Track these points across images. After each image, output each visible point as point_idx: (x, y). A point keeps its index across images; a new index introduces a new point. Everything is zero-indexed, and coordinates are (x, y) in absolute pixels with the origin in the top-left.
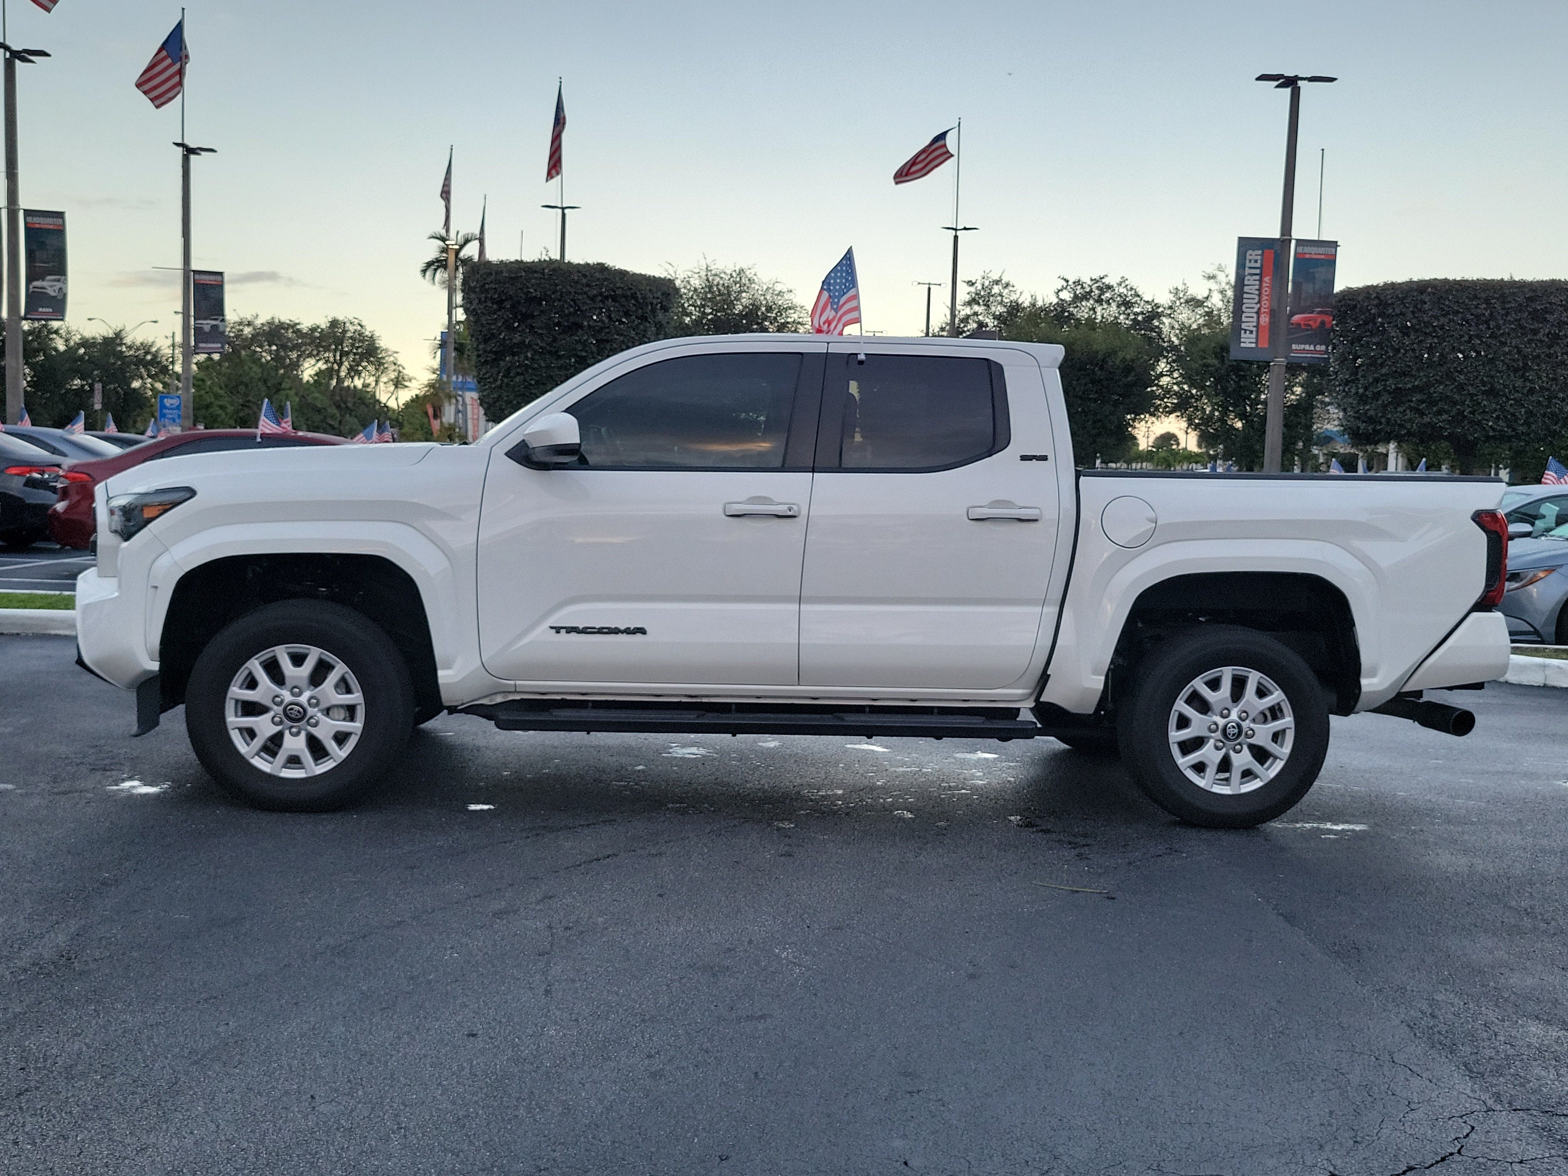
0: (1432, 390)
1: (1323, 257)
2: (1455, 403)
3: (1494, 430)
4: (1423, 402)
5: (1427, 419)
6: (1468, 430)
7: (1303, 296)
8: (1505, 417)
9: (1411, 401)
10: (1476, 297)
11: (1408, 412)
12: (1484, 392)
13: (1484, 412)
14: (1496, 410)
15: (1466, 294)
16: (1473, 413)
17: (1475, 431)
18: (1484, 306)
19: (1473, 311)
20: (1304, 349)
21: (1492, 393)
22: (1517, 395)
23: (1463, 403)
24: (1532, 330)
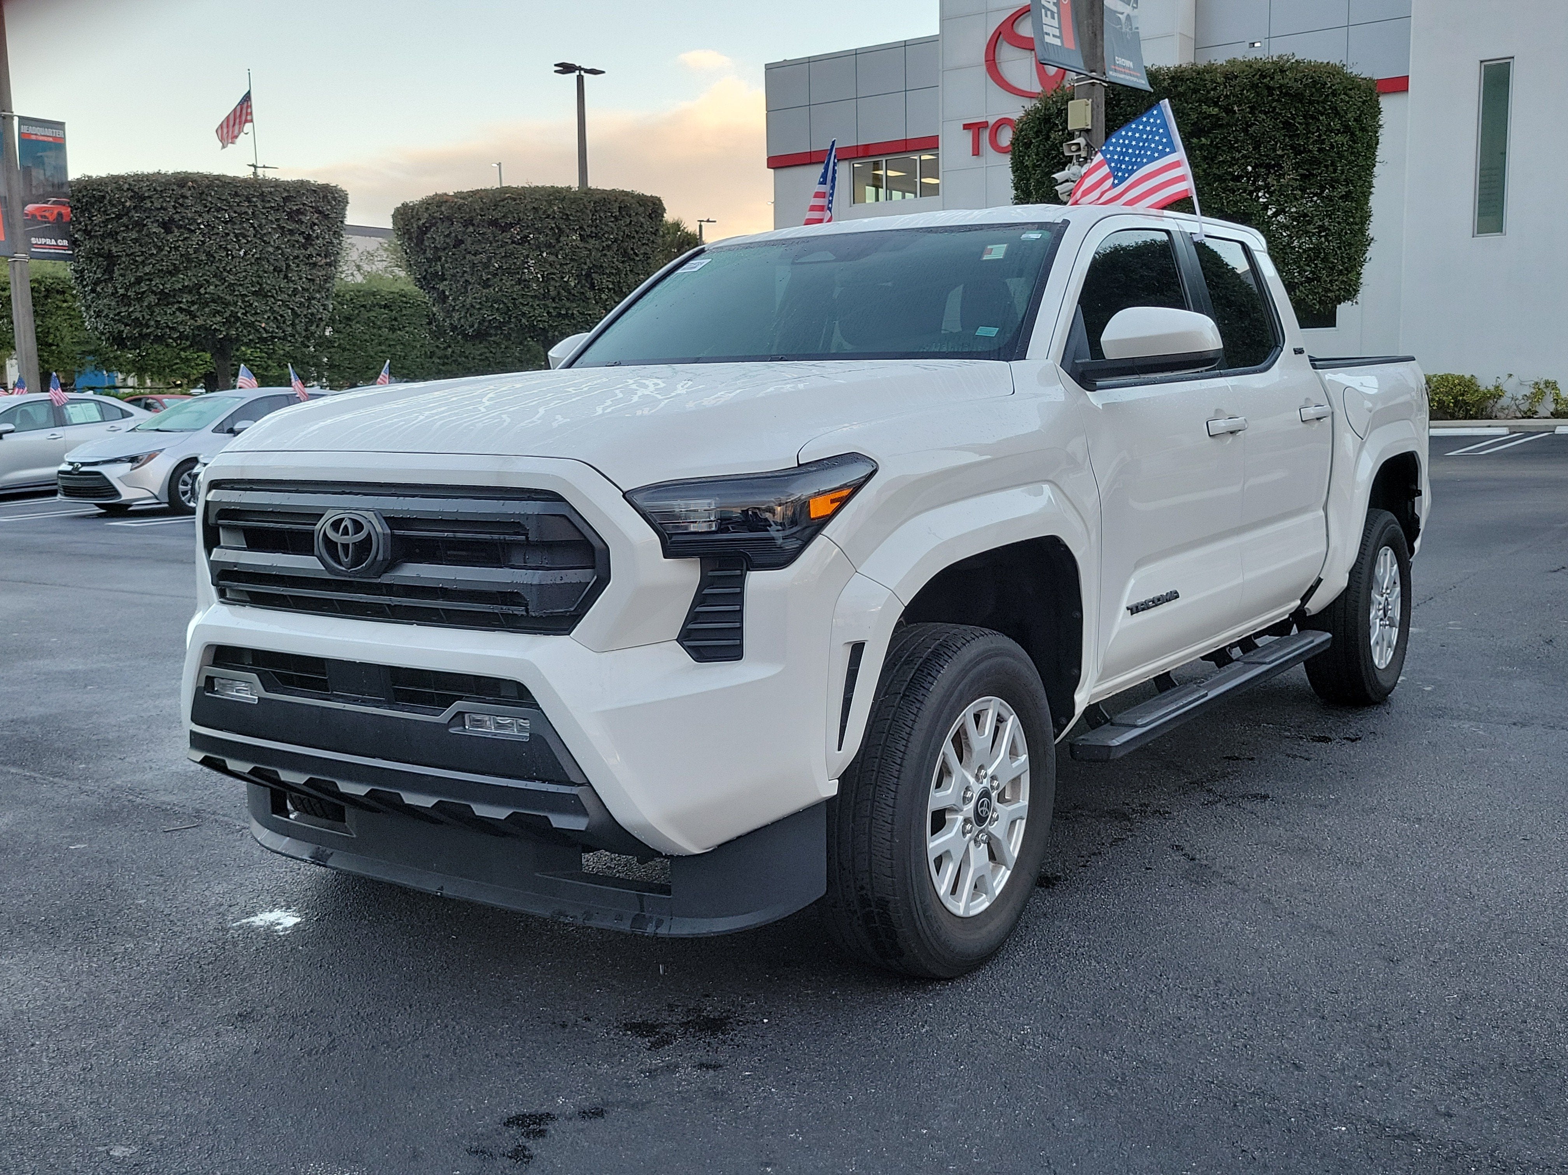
0: (202, 291)
1: (51, 139)
2: (227, 304)
3: (267, 332)
4: (193, 303)
5: (200, 322)
6: (242, 332)
7: (34, 183)
8: (275, 318)
9: (181, 302)
10: (236, 194)
11: (178, 313)
12: (254, 293)
13: (256, 313)
14: (266, 311)
15: (227, 192)
16: (244, 314)
17: (249, 333)
18: (247, 204)
19: (236, 209)
20: (45, 244)
21: (260, 294)
22: (283, 295)
23: (235, 304)
24: (289, 230)
